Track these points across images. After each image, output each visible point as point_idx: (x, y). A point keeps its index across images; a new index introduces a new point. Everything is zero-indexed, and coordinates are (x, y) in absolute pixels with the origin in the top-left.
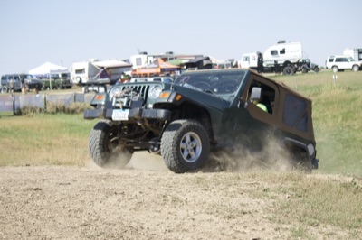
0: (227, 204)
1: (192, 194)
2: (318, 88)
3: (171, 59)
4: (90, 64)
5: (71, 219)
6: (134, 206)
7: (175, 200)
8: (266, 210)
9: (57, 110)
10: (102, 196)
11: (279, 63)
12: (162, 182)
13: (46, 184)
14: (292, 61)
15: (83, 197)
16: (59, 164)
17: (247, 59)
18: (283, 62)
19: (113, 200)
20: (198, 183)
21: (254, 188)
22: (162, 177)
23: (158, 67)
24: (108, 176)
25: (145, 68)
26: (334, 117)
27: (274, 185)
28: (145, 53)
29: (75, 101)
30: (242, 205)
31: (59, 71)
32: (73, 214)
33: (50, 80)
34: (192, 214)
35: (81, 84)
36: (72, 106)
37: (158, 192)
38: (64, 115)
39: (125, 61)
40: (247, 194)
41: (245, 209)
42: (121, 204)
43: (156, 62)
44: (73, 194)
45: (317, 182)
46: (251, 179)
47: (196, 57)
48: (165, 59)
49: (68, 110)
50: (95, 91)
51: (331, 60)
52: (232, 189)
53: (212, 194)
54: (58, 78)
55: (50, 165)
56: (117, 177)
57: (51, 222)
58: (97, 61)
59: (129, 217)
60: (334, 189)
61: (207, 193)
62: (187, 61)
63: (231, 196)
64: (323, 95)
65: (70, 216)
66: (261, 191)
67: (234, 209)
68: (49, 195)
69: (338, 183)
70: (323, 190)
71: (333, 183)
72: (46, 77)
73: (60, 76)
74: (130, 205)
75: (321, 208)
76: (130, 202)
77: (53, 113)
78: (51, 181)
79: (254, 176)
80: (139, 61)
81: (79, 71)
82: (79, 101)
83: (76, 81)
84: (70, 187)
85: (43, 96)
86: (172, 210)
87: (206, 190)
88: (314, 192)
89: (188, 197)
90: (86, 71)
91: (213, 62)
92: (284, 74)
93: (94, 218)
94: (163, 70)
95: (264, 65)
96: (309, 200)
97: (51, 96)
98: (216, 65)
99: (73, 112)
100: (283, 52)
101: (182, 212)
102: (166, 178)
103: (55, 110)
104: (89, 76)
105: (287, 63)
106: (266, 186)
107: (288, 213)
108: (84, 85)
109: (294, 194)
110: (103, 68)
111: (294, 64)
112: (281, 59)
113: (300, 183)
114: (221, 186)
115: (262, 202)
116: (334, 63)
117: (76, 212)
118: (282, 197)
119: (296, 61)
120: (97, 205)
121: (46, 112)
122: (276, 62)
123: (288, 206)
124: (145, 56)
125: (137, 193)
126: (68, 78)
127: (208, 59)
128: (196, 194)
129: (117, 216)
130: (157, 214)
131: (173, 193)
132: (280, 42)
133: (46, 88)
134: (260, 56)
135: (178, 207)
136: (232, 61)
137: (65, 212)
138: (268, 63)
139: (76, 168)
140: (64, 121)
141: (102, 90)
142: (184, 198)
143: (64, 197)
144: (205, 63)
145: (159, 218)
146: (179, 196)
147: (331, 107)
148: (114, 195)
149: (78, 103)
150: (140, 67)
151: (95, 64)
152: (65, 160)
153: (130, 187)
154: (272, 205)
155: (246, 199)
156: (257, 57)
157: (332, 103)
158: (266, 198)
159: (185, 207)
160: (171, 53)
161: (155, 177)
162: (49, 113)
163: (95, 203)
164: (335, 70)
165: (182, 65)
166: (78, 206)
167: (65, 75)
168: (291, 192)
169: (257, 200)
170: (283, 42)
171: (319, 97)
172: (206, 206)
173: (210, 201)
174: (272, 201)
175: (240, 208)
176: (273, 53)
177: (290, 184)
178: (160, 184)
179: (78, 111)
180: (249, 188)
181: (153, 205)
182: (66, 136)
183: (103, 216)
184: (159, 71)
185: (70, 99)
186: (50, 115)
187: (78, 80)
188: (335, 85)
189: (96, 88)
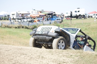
0: (59, 59)
1: (48, 55)
2: (89, 23)
3: (43, 12)
4: (17, 12)
5: (9, 62)
6: (29, 59)
7: (42, 57)
8: (71, 62)
9: (6, 27)
10: (19, 55)
11: (77, 15)
12: (39, 51)
13: (2, 50)
14: (81, 15)
15: (13, 55)
16: (6, 44)
17: (67, 13)
18: (78, 15)
19: (23, 56)
20: (50, 52)
21: (67, 55)
22: (39, 50)
23: (39, 14)
24: (21, 49)
25: (34, 15)
26: (94, 33)
27: (74, 54)
28: (35, 10)
29: (11, 24)
30: (64, 60)
31: (7, 14)
32: (10, 60)
33: (4, 17)
34: (47, 62)
35: (13, 19)
36: (10, 25)
37: (37, 55)
38: (8, 28)
39: (28, 12)
40: (65, 57)
41: (65, 61)
42: (25, 58)
43: (38, 13)
44: (10, 54)
45: (87, 54)
46: (67, 52)
47: (51, 12)
48: (41, 12)
49: (9, 27)
50: (18, 21)
51: (94, 15)
52: (60, 55)
53: (54, 56)
54: (6, 16)
55: (3, 44)
56: (24, 49)
57: (3, 63)
58: (19, 11)
59: (27, 62)
60: (93, 56)
61: (53, 55)
62: (48, 13)
63: (60, 57)
64: (91, 26)
65: (9, 61)
66: (70, 56)
67: (61, 61)
68: (3, 54)
69: (94, 55)
70: (90, 57)
71: (93, 54)
72: (2, 16)
73: (7, 16)
74: (28, 58)
75: (89, 62)
76: (28, 57)
77: (4, 28)
78: (3, 49)
79: (68, 51)
80: (32, 12)
81: (13, 15)
82: (13, 24)
83: (12, 18)
84: (9, 52)
85: (1, 22)
86: (41, 60)
87: (52, 55)
88: (87, 57)
89: (46, 56)
90: (15, 15)
91: (56, 14)
92: (79, 19)
93: (16, 62)
94: (40, 15)
95: (73, 15)
96: (85, 59)
97: (4, 22)
98: (57, 15)
99: (11, 27)
100: (79, 11)
101: (44, 61)
102: (40, 50)
103: (5, 27)
104: (16, 16)
105: (80, 15)
106: (71, 54)
107: (78, 63)
108: (14, 19)
109: (80, 57)
110: (21, 14)
111: (82, 15)
112: (78, 14)
113: (82, 54)
114: (57, 54)
115: (70, 59)
116: (95, 16)
117: (11, 60)
118: (76, 58)
119: (83, 15)
120: (18, 58)
121: (2, 27)
122: (76, 15)
123: (78, 61)
124: (35, 11)
125: (31, 54)
126: (9, 17)
127: (55, 13)
128: (49, 56)
129: (24, 62)
130: (37, 61)
131: (42, 55)
132: (78, 8)
133: (2, 19)
134: (71, 12)
135: (43, 60)
136: (62, 13)
137: (7, 60)
138: (74, 15)
139: (11, 46)
140: (8, 30)
141: (20, 21)
142: (45, 57)
143: (7, 55)
144: (54, 14)
145: (37, 63)
146: (44, 56)
147: (93, 30)
148: (23, 55)
149: (12, 25)
150: (33, 14)
151: (18, 13)
152: (7, 43)
153: (28, 52)
154: (73, 60)
155: (65, 58)
156: (70, 13)
157: (94, 29)
158: (71, 58)
159: (46, 60)
160: (43, 10)
161: (36, 50)
162: (3, 27)
163: (17, 57)
164: (95, 18)
165: (46, 14)
166: (12, 58)
167: (8, 16)
168: (79, 56)
169: (68, 58)
170: (79, 8)
171: (90, 26)
172: (52, 60)
173: (53, 58)
174: (73, 59)
175: (63, 61)
176: (76, 12)
177: (79, 54)
178: (38, 52)
179: (12, 27)
180: (66, 55)
181: (35, 58)
182: (8, 35)
183: (19, 61)
184: (39, 16)
185: (10, 23)
186: (3, 28)
187: (13, 17)
188: (95, 23)
189: (18, 20)
